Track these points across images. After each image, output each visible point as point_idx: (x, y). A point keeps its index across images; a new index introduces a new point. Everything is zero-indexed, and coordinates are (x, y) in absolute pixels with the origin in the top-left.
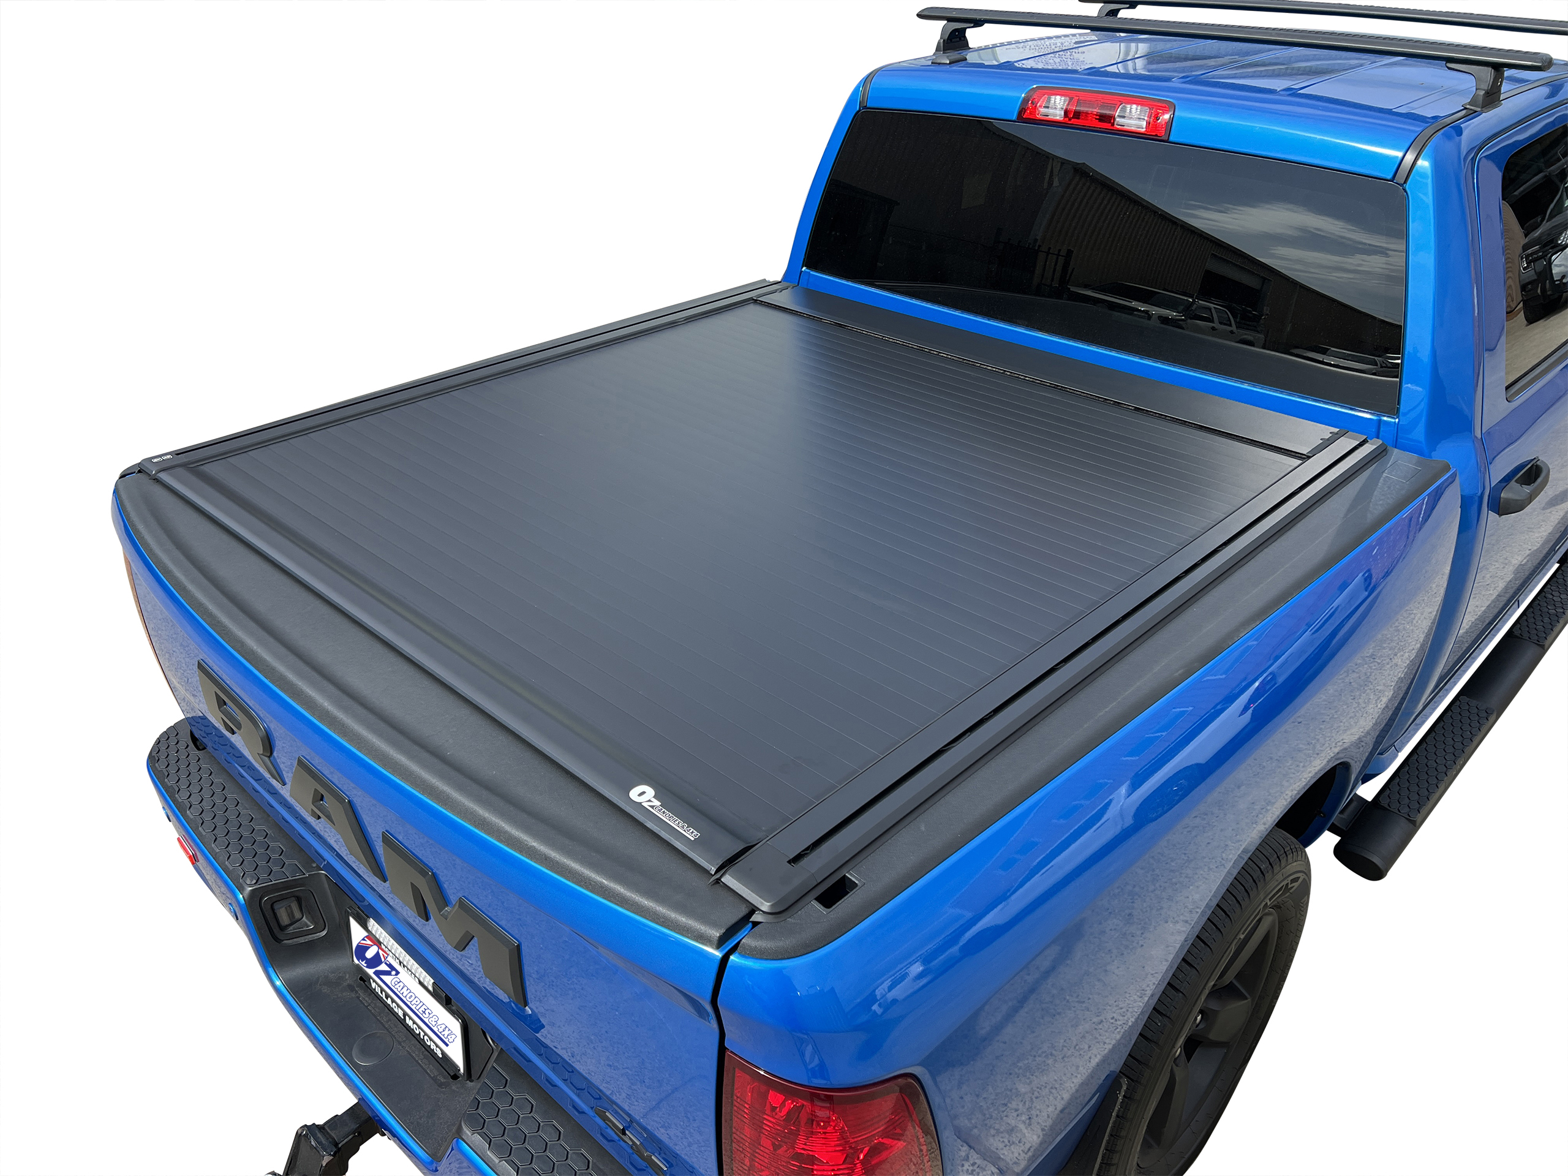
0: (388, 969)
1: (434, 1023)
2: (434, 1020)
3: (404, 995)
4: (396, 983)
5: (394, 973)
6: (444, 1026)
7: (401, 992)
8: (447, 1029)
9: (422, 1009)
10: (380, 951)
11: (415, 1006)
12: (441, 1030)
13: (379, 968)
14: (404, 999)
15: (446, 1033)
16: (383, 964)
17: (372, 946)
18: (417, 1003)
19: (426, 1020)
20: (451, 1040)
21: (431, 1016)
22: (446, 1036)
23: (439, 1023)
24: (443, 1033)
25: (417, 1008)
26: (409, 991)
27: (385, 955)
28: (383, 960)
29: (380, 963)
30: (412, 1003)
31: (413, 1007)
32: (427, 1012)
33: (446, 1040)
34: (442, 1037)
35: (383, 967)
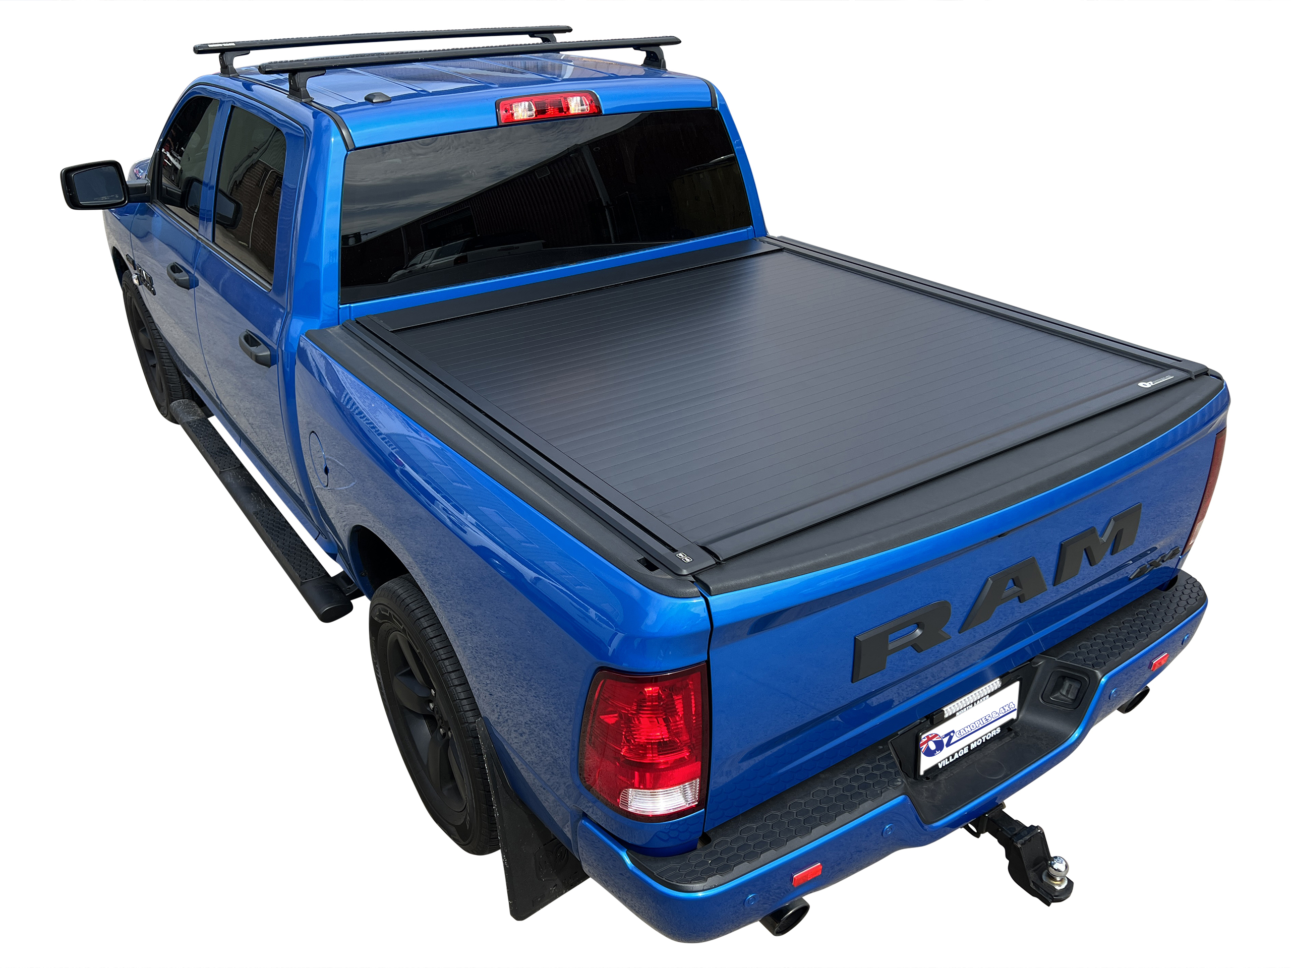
0: (948, 737)
1: (997, 715)
2: (995, 715)
3: (970, 730)
4: (960, 734)
5: (952, 734)
6: (1002, 709)
7: (967, 732)
8: (1004, 707)
9: (984, 721)
10: (933, 740)
11: (980, 725)
12: (1003, 711)
13: (945, 744)
14: (973, 731)
15: (1007, 708)
16: (943, 739)
17: (928, 744)
18: (979, 723)
19: (993, 720)
20: (1013, 706)
21: (991, 716)
22: (1009, 709)
23: (998, 712)
24: (1006, 711)
25: (982, 723)
26: (968, 727)
27: (938, 737)
28: (940, 739)
29: (942, 741)
30: (977, 726)
31: (981, 726)
32: (987, 718)
33: (1012, 709)
34: (1008, 712)
35: (945, 740)
